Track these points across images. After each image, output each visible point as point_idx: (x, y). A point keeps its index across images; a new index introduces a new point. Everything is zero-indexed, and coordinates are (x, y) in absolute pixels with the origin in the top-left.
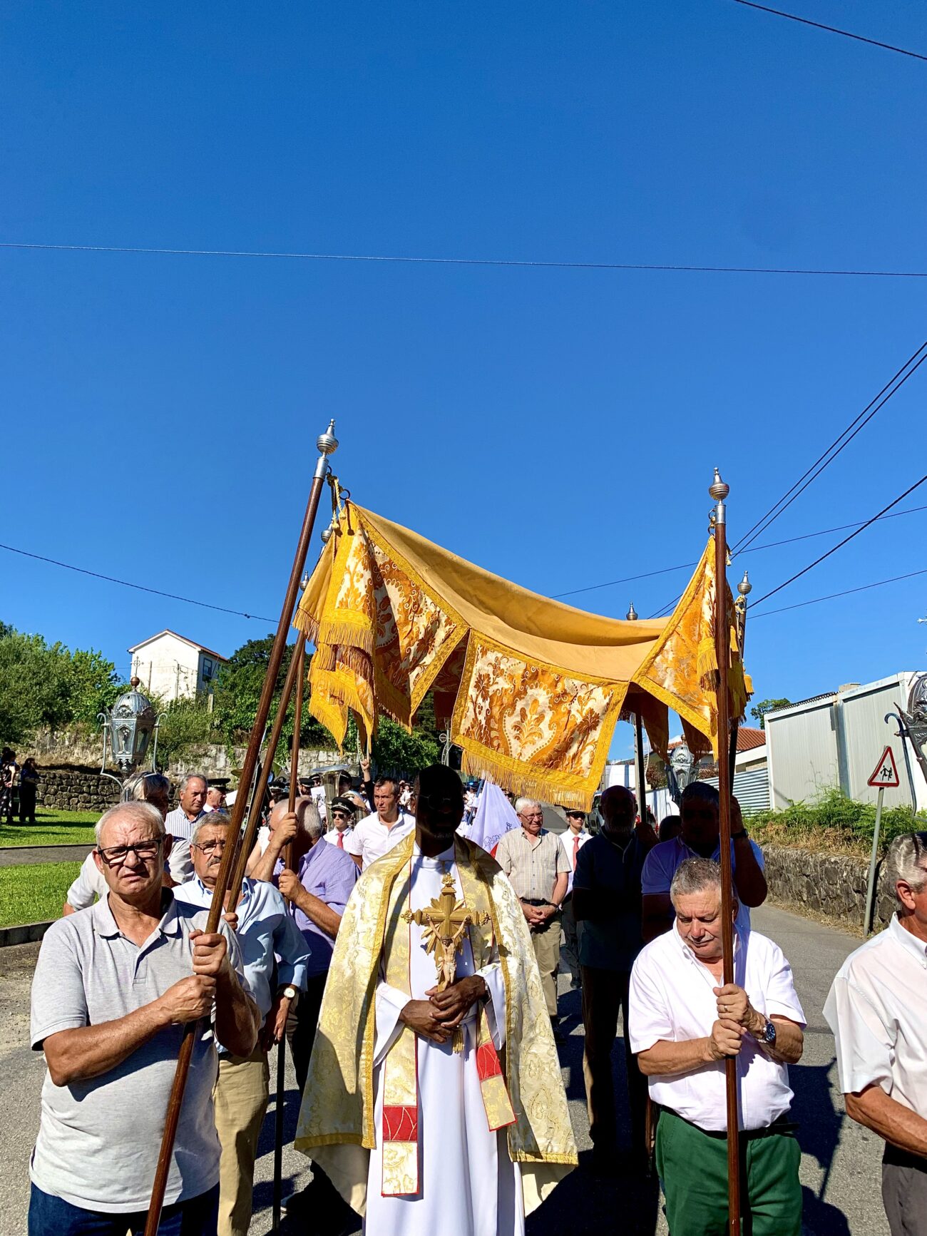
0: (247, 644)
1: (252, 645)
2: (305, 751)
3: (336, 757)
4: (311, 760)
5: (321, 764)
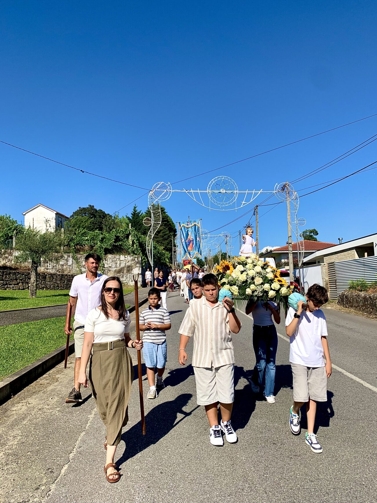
0: (78, 209)
2: (113, 256)
3: (129, 258)
4: (116, 260)
5: (122, 262)
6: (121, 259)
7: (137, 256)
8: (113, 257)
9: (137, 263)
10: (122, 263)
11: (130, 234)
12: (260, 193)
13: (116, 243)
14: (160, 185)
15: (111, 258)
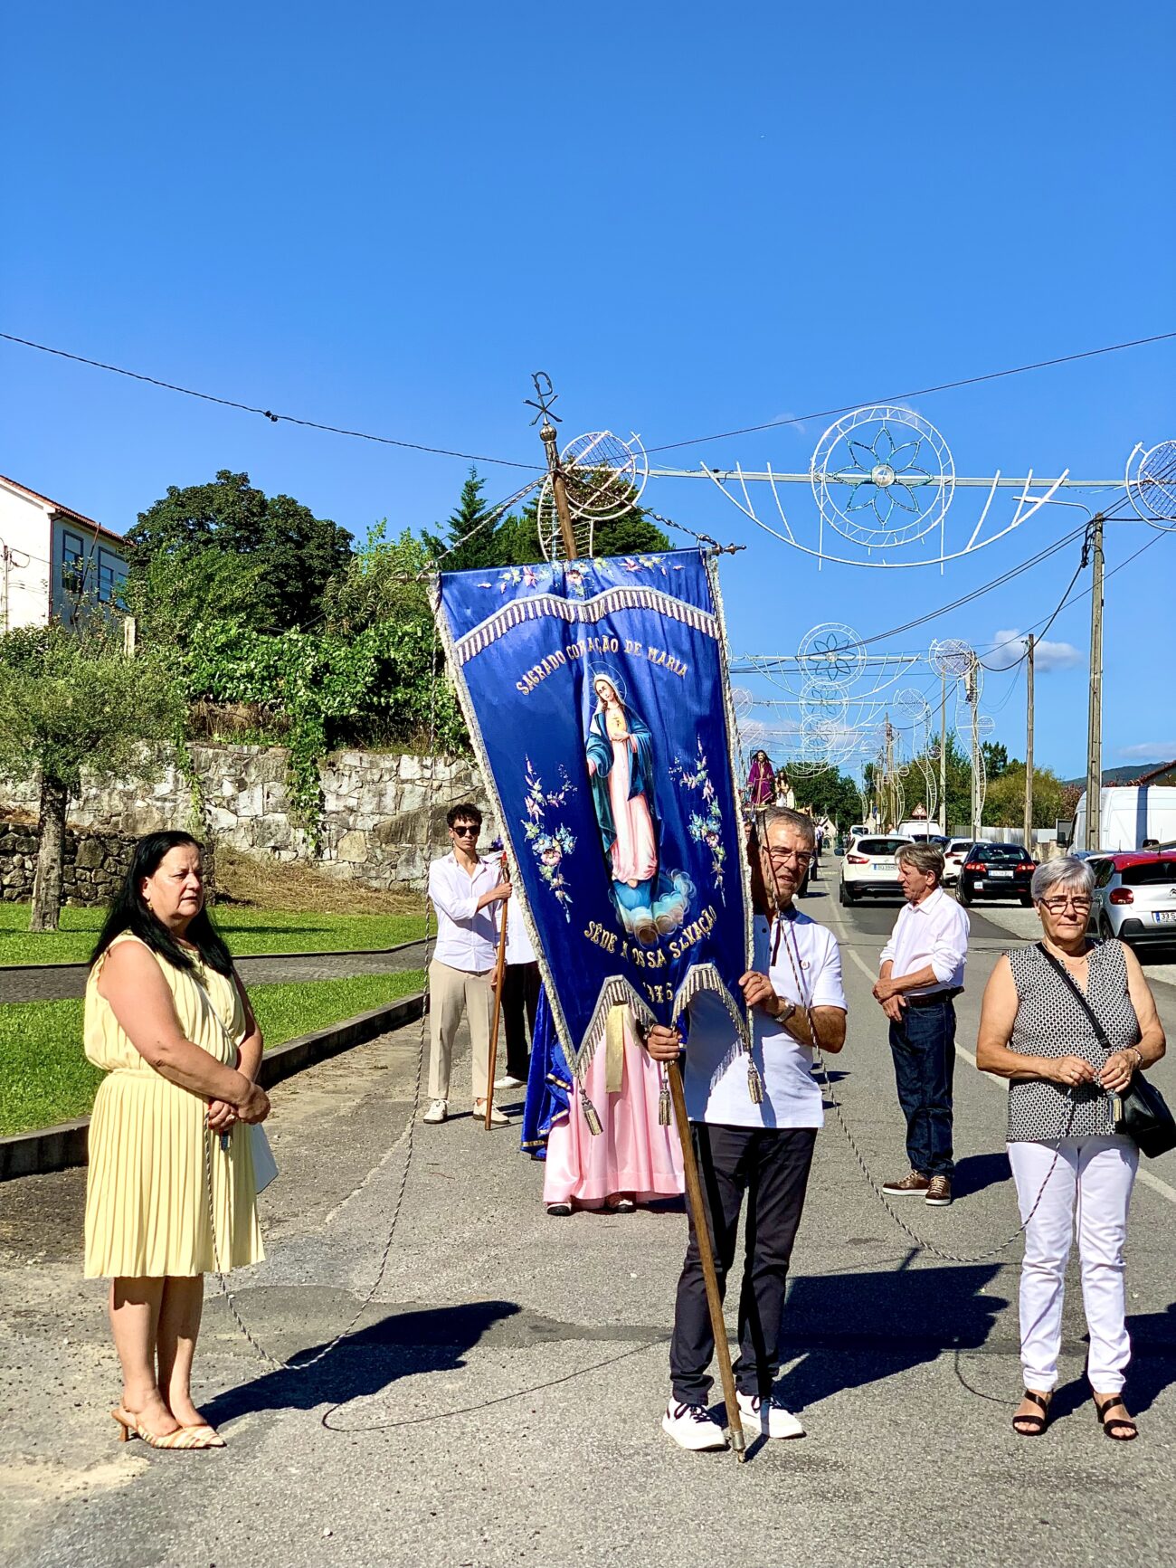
0: (165, 496)
1: (178, 498)
2: (365, 756)
3: (442, 769)
5: (408, 787)
6: (404, 775)
8: (365, 765)
9: (482, 794)
10: (406, 793)
12: (1056, 486)
13: (382, 695)
14: (592, 446)
15: (358, 769)
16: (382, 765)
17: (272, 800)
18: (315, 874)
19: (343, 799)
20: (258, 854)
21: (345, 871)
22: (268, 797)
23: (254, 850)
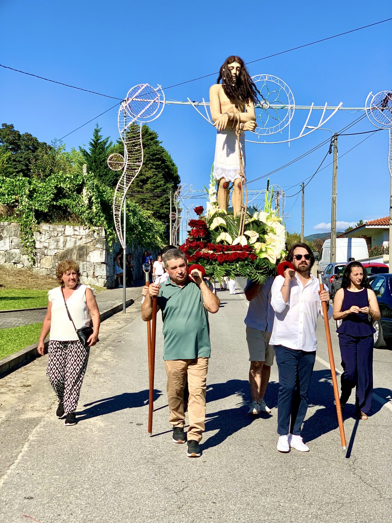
2: (51, 226)
3: (82, 231)
4: (58, 234)
5: (68, 238)
6: (67, 233)
7: (97, 228)
8: (51, 229)
9: (98, 241)
10: (68, 241)
11: (83, 184)
12: (337, 110)
13: (58, 202)
14: (141, 90)
15: (48, 231)
16: (58, 230)
17: (13, 244)
18: (31, 273)
19: (42, 243)
20: (8, 265)
21: (44, 272)
22: (12, 243)
23: (6, 264)
